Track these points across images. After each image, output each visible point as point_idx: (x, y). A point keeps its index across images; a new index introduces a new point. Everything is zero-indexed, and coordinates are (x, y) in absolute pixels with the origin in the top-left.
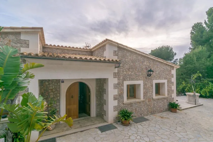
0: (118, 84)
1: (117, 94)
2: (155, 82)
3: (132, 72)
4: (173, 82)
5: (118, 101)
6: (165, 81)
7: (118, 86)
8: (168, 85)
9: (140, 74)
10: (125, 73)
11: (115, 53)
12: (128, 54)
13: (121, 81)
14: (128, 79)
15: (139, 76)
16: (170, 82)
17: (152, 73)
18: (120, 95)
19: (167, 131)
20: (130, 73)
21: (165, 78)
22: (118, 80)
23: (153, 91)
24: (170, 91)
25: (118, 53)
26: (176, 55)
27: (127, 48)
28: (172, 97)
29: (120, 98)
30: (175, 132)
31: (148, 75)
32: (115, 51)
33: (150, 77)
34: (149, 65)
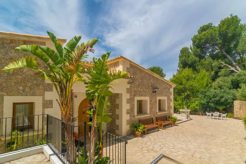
0: (131, 99)
1: (129, 108)
2: (158, 98)
3: (141, 88)
4: (171, 99)
5: (130, 115)
6: (166, 98)
7: (130, 101)
8: (168, 102)
9: (147, 90)
10: (135, 89)
11: (128, 70)
12: (138, 72)
13: (132, 97)
14: (138, 95)
15: (146, 93)
16: (169, 99)
17: (157, 89)
18: (131, 110)
19: (173, 138)
20: (139, 89)
21: (166, 96)
22: (130, 95)
23: (156, 107)
24: (169, 107)
25: (130, 71)
26: (165, 77)
27: (137, 66)
28: (171, 112)
29: (132, 113)
30: (179, 138)
31: (153, 92)
32: (128, 68)
33: (154, 94)
34: (153, 83)
